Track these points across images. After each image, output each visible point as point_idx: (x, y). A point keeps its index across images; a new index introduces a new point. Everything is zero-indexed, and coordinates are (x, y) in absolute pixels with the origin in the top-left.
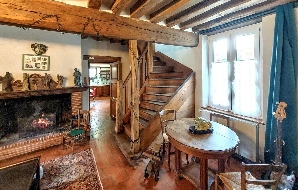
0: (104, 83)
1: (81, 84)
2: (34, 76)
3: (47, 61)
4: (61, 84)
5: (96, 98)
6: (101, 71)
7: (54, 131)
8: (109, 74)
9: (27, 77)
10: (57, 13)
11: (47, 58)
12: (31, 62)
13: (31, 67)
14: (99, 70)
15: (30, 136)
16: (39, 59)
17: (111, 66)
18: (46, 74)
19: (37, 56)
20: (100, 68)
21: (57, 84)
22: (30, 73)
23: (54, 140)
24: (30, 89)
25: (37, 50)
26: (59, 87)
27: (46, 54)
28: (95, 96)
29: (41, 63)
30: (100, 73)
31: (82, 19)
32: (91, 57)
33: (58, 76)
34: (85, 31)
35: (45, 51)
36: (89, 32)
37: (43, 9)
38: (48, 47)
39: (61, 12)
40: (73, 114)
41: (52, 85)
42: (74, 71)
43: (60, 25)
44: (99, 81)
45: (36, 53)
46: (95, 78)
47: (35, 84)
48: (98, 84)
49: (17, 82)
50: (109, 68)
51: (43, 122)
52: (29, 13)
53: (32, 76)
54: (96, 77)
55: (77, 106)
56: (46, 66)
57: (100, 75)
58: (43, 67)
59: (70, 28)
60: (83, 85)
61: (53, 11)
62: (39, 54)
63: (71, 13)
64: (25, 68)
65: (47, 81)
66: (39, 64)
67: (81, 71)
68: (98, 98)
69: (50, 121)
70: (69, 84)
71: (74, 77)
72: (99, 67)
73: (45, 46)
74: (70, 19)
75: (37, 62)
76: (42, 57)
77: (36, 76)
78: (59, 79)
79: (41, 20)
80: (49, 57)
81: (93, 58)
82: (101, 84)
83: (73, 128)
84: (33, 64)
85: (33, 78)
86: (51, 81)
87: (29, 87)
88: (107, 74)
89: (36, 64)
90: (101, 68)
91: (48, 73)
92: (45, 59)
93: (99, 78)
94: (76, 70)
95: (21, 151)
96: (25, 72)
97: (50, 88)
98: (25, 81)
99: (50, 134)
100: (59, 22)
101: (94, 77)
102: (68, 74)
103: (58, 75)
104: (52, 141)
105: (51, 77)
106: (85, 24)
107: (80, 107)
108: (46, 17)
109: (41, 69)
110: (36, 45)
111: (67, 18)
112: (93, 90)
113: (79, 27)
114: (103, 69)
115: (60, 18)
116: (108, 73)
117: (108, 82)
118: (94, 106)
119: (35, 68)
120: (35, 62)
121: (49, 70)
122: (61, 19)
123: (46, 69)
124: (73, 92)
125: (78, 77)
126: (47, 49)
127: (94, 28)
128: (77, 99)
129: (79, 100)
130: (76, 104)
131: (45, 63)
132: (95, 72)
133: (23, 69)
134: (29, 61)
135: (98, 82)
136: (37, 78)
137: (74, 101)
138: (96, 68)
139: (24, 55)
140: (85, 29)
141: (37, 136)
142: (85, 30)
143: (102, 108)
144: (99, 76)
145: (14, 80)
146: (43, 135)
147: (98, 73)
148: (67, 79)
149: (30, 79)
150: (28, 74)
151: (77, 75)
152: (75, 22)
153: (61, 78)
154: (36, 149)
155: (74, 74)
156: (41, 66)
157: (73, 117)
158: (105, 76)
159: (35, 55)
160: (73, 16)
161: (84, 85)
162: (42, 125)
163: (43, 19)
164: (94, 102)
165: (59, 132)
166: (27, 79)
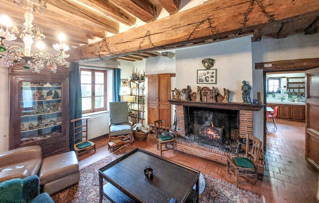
0: (294, 101)
1: (252, 101)
2: (204, 89)
3: (214, 75)
4: (227, 99)
5: (278, 120)
6: (288, 83)
7: (220, 147)
8: (304, 88)
9: (200, 89)
10: (210, 15)
11: (214, 71)
12: (202, 76)
13: (203, 81)
14: (284, 82)
15: (202, 142)
16: (208, 73)
17: (309, 76)
18: (213, 88)
19: (206, 70)
20: (286, 79)
21: (223, 98)
22: (202, 86)
23: (220, 157)
24: (202, 101)
25: (206, 64)
26: (225, 101)
27: (214, 67)
28: (277, 117)
29: (209, 77)
30: (286, 85)
31: (241, 7)
32: (266, 65)
33: (225, 90)
34: (246, 24)
35: (212, 64)
36: (254, 23)
37: (196, 17)
38: (215, 61)
39: (214, 11)
40: (241, 136)
41: (219, 98)
42: (243, 85)
43: (213, 29)
44: (284, 98)
45: (206, 68)
46: (277, 93)
47: (205, 96)
48: (282, 101)
49: (194, 93)
50: (304, 77)
51: (212, 133)
52: (185, 28)
53: (203, 88)
54: (279, 92)
55: (246, 128)
56: (214, 79)
57: (286, 88)
58: (211, 80)
59: (225, 27)
60: (254, 103)
61: (205, 15)
62: (208, 68)
63: (225, 6)
64: (198, 82)
65: (214, 94)
66: (208, 77)
67: (251, 84)
68: (281, 121)
69: (217, 135)
70: (237, 99)
71: (243, 92)
72: (285, 77)
73: (212, 60)
74: (224, 14)
75: (207, 75)
76: (210, 71)
77: (206, 89)
78: (225, 93)
79: (194, 30)
80: (216, 70)
81: (270, 65)
82: (287, 101)
83: (240, 152)
84: (204, 78)
85: (204, 91)
86: (218, 94)
87: (201, 99)
88: (299, 88)
89: (206, 77)
90: (288, 79)
91: (215, 86)
92: (213, 73)
93: (285, 93)
94: (244, 82)
95: (195, 152)
96: (199, 85)
97: (217, 101)
98: (198, 93)
99: (216, 148)
100: (211, 25)
101: (275, 91)
102: (236, 87)
103: (224, 88)
104: (218, 156)
105: (218, 91)
106: (246, 12)
107: (250, 129)
108: (198, 25)
109: (209, 82)
110: (205, 60)
111: (220, 15)
112: (273, 108)
113: (238, 21)
114: (290, 81)
115: (212, 20)
116: (301, 86)
117: (301, 100)
118: (274, 132)
119: (205, 82)
120: (205, 76)
121: (216, 83)
122: (214, 19)
123: (214, 82)
124: (241, 109)
125: (248, 92)
126: (215, 62)
127: (264, 11)
128: (246, 120)
129: (249, 121)
130: (245, 125)
131: (213, 77)
132: (278, 84)
133: (197, 83)
134: (201, 75)
135: (282, 99)
136: (207, 91)
137: (243, 121)
138: (279, 79)
139: (198, 70)
140: (246, 21)
141: (206, 145)
142: (248, 22)
143: (289, 139)
144: (284, 90)
145: (192, 92)
146: (210, 146)
147: (282, 85)
148: (234, 93)
149: (202, 91)
150: (201, 87)
151: (246, 89)
152: (231, 15)
153: (228, 92)
154: (205, 157)
155: (243, 88)
156: (210, 79)
157: (241, 140)
158: (296, 91)
159: (205, 70)
160: (228, 8)
161: (257, 102)
162: (210, 135)
163: (196, 28)
164: (275, 126)
165: (225, 150)
166: (200, 92)
